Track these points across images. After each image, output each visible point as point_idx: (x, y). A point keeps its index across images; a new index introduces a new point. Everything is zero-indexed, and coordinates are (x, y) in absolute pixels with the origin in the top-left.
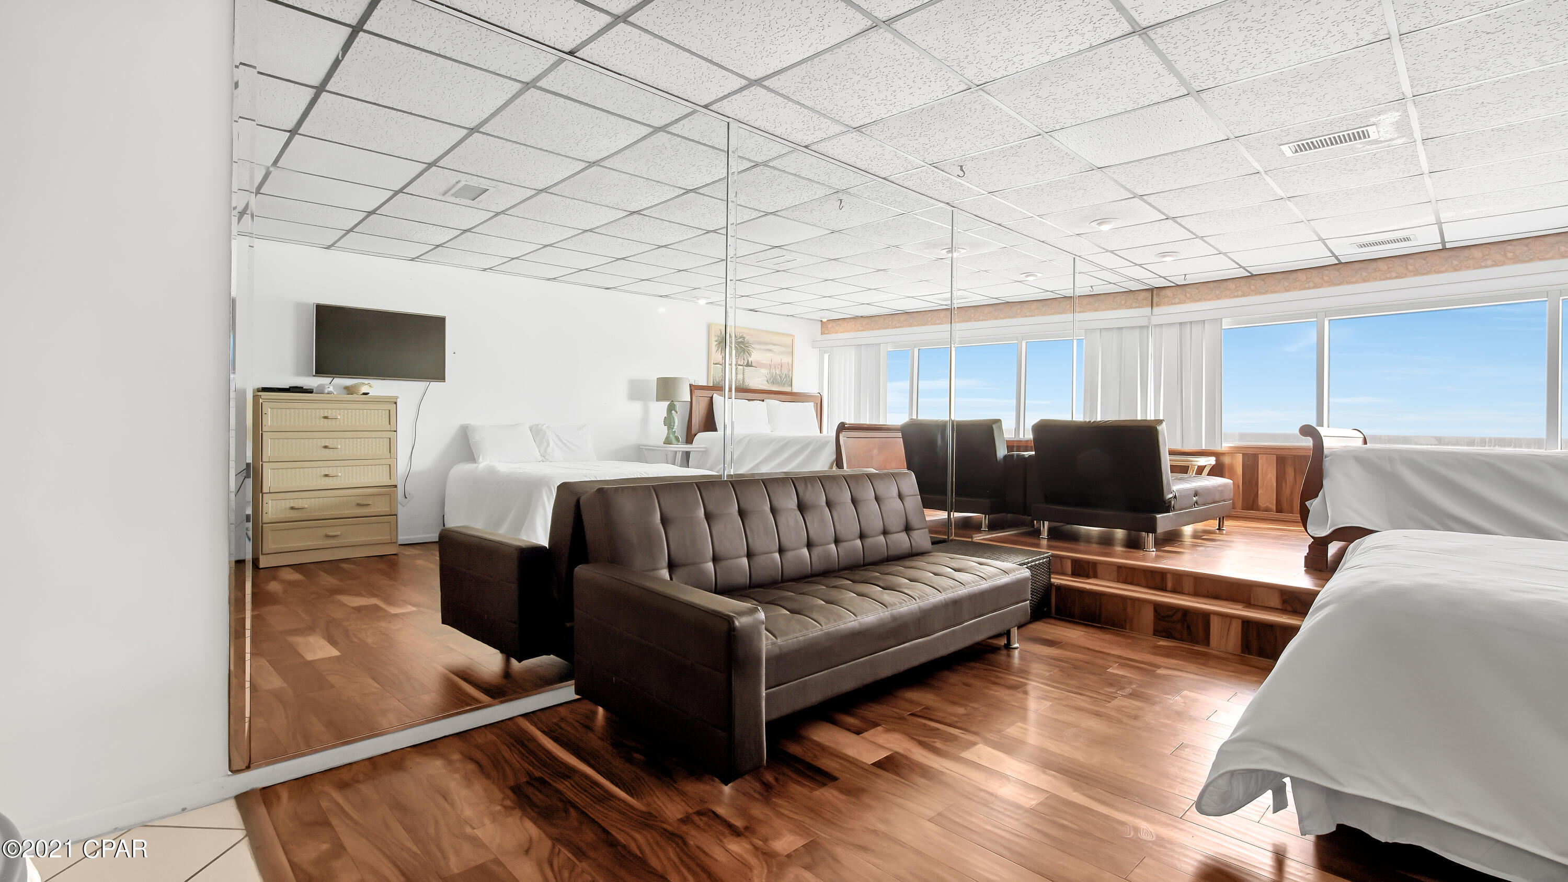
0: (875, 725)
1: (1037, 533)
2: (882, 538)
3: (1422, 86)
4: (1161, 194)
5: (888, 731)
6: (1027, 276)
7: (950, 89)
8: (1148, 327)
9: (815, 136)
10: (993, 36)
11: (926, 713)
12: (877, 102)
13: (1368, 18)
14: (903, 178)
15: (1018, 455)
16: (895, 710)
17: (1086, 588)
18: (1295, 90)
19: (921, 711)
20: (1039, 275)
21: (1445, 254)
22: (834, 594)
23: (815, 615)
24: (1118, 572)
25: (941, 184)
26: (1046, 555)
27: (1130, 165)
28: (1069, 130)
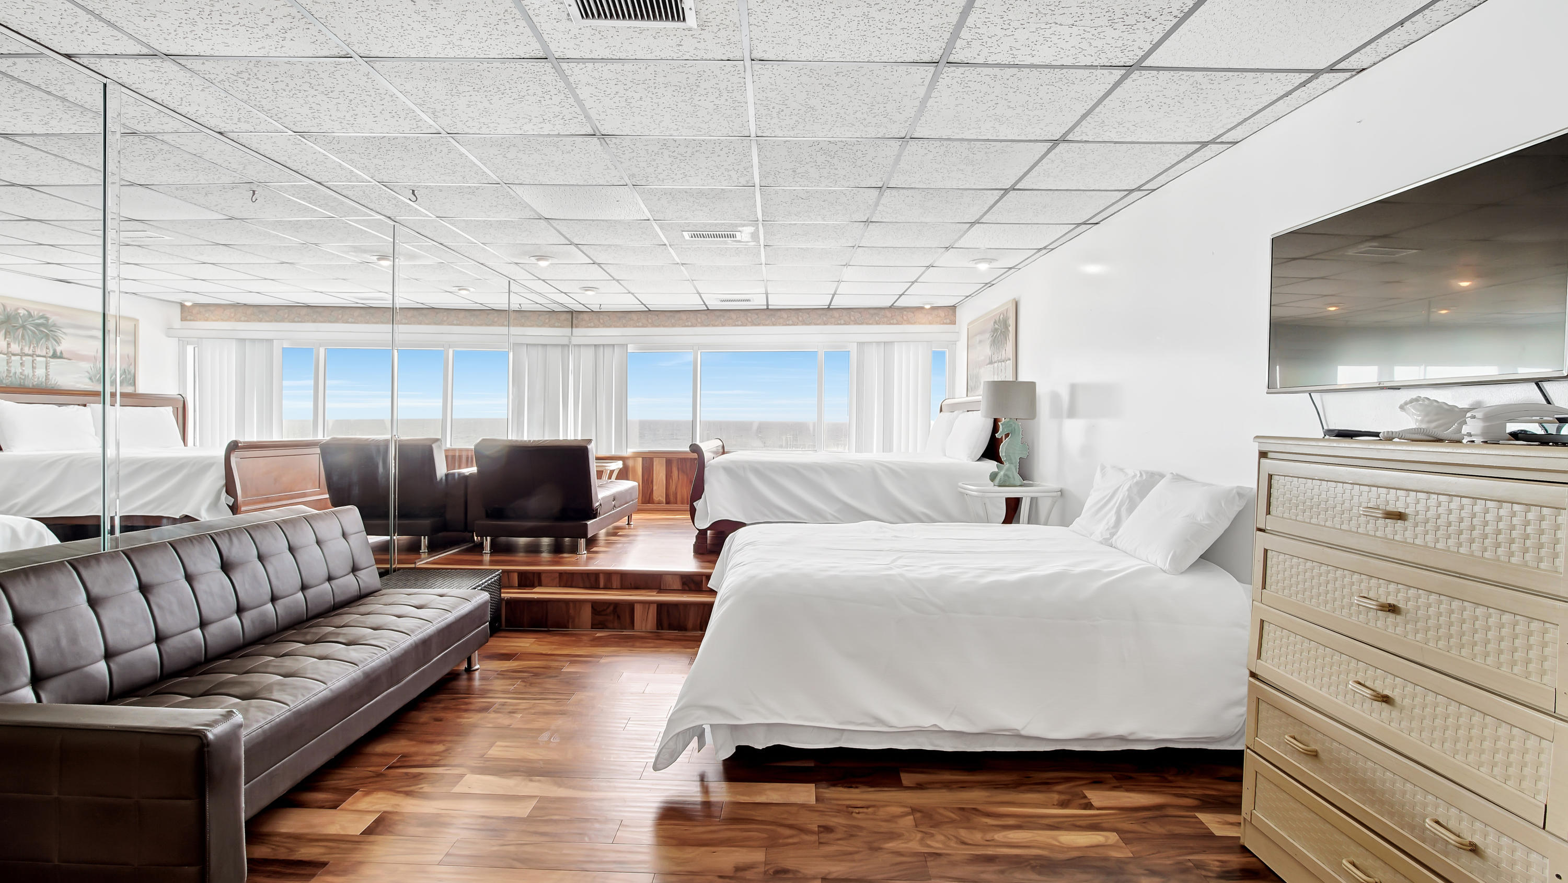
0: (351, 791)
1: (479, 547)
2: (327, 585)
3: (768, 216)
4: (592, 246)
5: (367, 793)
6: (460, 290)
7: (419, 129)
8: (568, 346)
9: (236, 126)
10: (474, 103)
11: (404, 761)
12: (331, 118)
13: (745, 173)
14: (343, 187)
15: (459, 474)
16: (370, 769)
17: (534, 598)
18: (698, 201)
19: (398, 761)
20: (472, 289)
21: (768, 313)
22: (289, 664)
23: (276, 695)
24: (560, 578)
25: (387, 201)
26: (497, 573)
27: (573, 222)
28: (527, 187)
